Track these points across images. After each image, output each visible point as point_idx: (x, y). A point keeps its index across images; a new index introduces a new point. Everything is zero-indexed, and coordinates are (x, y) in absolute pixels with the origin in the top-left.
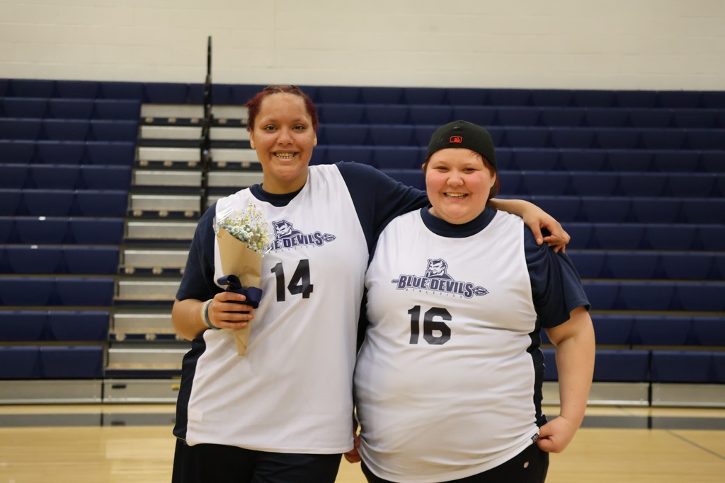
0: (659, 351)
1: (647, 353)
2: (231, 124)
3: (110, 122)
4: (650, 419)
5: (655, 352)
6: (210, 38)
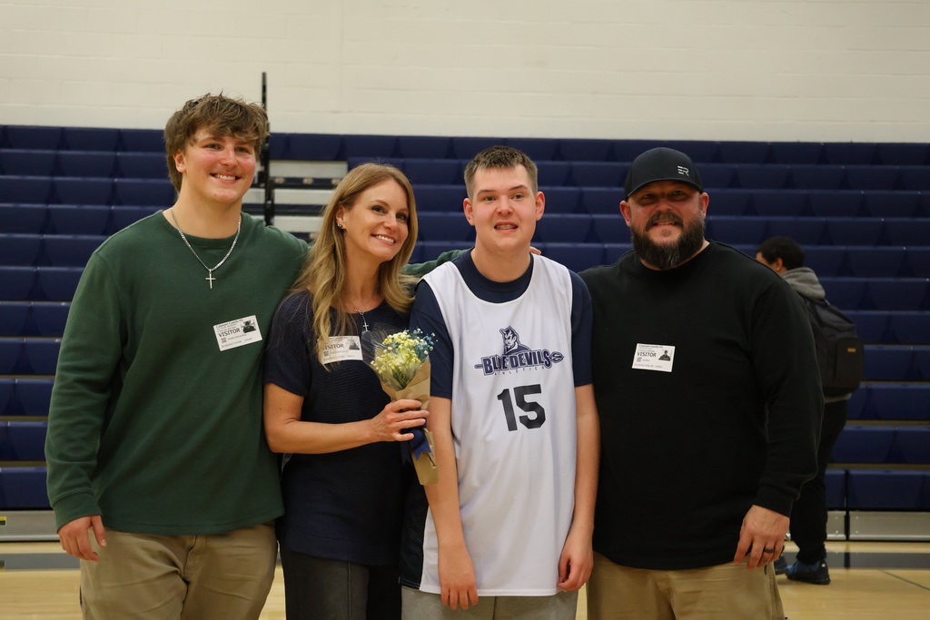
0: (857, 470)
1: (843, 472)
2: (291, 184)
3: (138, 181)
4: (847, 555)
5: (853, 472)
6: (264, 75)
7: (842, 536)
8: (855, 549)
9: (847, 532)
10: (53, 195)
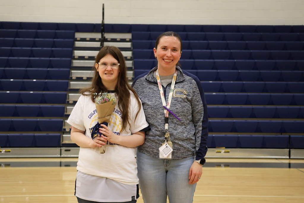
1: (288, 136)
2: (113, 40)
3: (62, 40)
4: (290, 164)
5: (292, 136)
6: (103, 5)
7: (288, 157)
8: (292, 161)
9: (290, 156)
10: (34, 45)
